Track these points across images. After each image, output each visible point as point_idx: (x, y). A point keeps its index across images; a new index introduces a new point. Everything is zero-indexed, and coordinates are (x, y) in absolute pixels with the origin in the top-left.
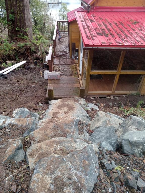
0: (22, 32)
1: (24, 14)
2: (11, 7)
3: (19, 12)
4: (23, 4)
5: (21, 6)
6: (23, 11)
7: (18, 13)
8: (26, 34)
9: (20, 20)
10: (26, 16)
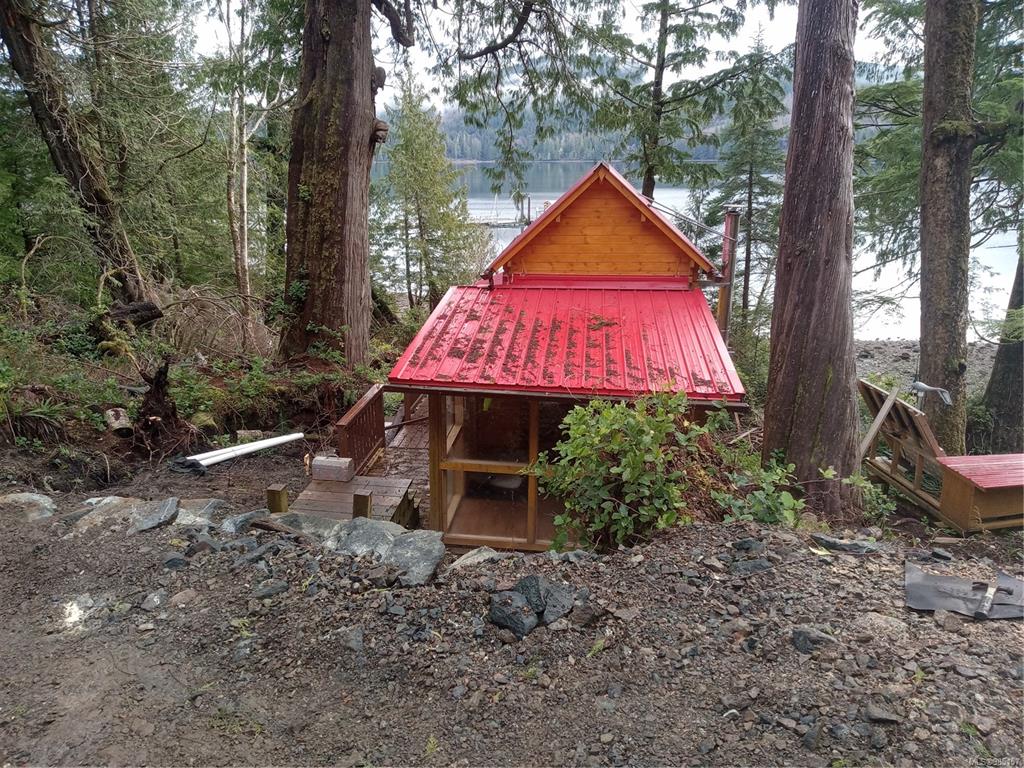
0: (322, 335)
1: (342, 282)
2: (302, 261)
3: (323, 275)
4: (342, 251)
5: (334, 257)
6: (339, 271)
7: (320, 278)
8: (332, 343)
9: (326, 299)
10: (347, 287)
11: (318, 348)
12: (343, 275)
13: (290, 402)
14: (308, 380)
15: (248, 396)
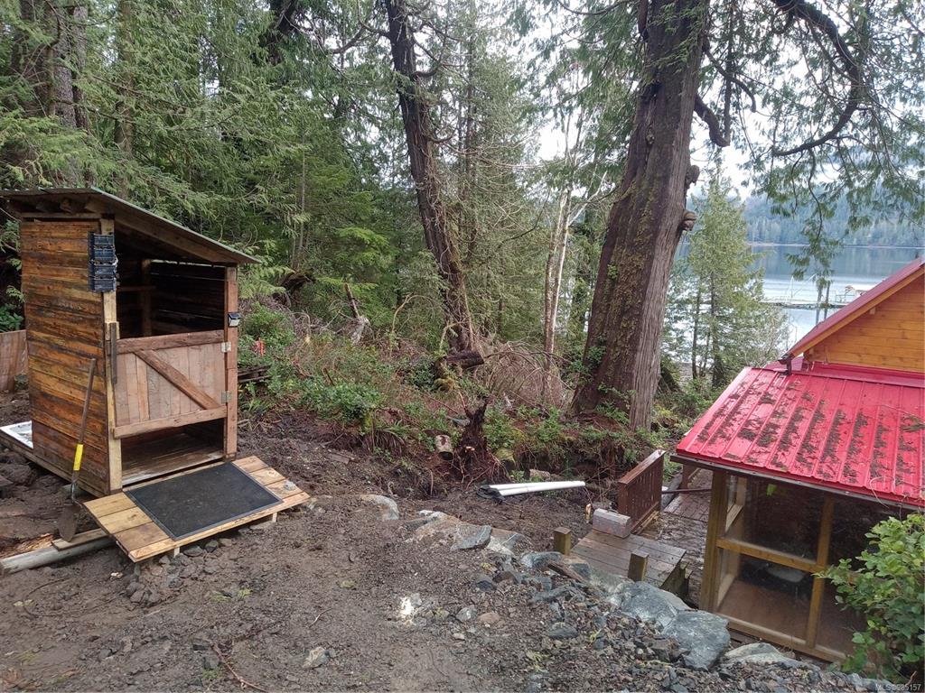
0: (611, 396)
1: (635, 351)
2: (602, 329)
3: (619, 343)
4: (638, 324)
5: (631, 328)
6: (634, 342)
7: (616, 345)
8: (619, 404)
9: (618, 366)
10: (639, 356)
11: (606, 407)
12: (638, 344)
13: (576, 452)
14: (594, 434)
15: (542, 441)
